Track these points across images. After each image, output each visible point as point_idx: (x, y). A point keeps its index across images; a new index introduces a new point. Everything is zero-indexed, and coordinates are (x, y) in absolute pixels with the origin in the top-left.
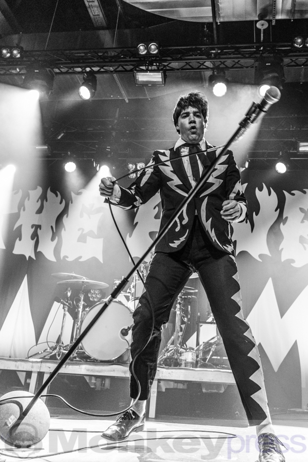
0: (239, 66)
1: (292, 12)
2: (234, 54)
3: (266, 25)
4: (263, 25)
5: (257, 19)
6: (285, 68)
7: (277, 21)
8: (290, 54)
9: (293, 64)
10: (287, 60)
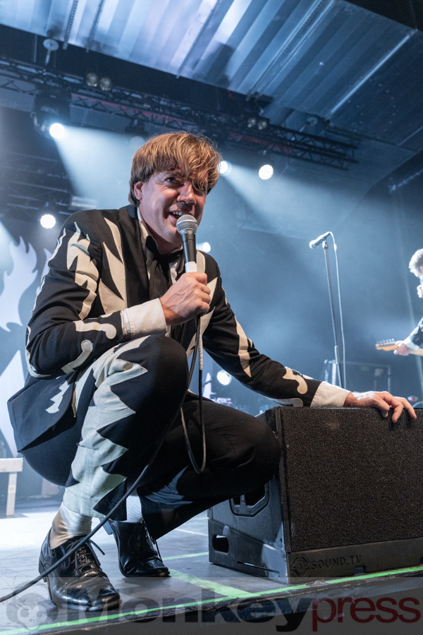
0: (13, 87)
1: (90, 40)
2: (8, 70)
3: (55, 47)
4: (51, 45)
5: (45, 35)
6: (72, 106)
7: (71, 46)
8: (80, 91)
9: (81, 103)
10: (75, 97)
